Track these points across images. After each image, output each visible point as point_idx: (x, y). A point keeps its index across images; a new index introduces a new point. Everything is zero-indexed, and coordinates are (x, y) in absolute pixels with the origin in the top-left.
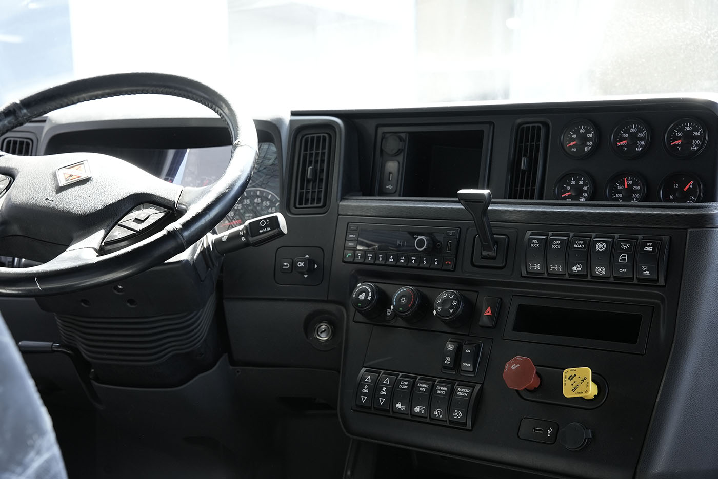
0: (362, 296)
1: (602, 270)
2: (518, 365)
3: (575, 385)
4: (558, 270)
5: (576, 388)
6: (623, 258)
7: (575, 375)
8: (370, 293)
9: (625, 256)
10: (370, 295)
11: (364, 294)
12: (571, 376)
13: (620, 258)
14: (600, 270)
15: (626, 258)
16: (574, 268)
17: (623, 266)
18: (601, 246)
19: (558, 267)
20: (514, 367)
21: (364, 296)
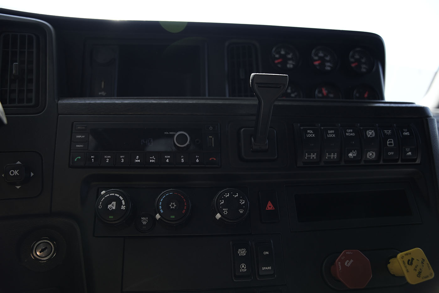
0: (113, 206)
1: (373, 154)
2: (352, 261)
3: (418, 269)
4: (334, 157)
5: (420, 273)
6: (390, 142)
7: (413, 259)
8: (123, 201)
9: (391, 141)
10: (124, 203)
11: (114, 203)
12: (409, 260)
13: (388, 143)
14: (371, 154)
15: (393, 142)
16: (350, 155)
17: (391, 150)
18: (370, 133)
19: (334, 154)
20: (348, 263)
21: (115, 205)
